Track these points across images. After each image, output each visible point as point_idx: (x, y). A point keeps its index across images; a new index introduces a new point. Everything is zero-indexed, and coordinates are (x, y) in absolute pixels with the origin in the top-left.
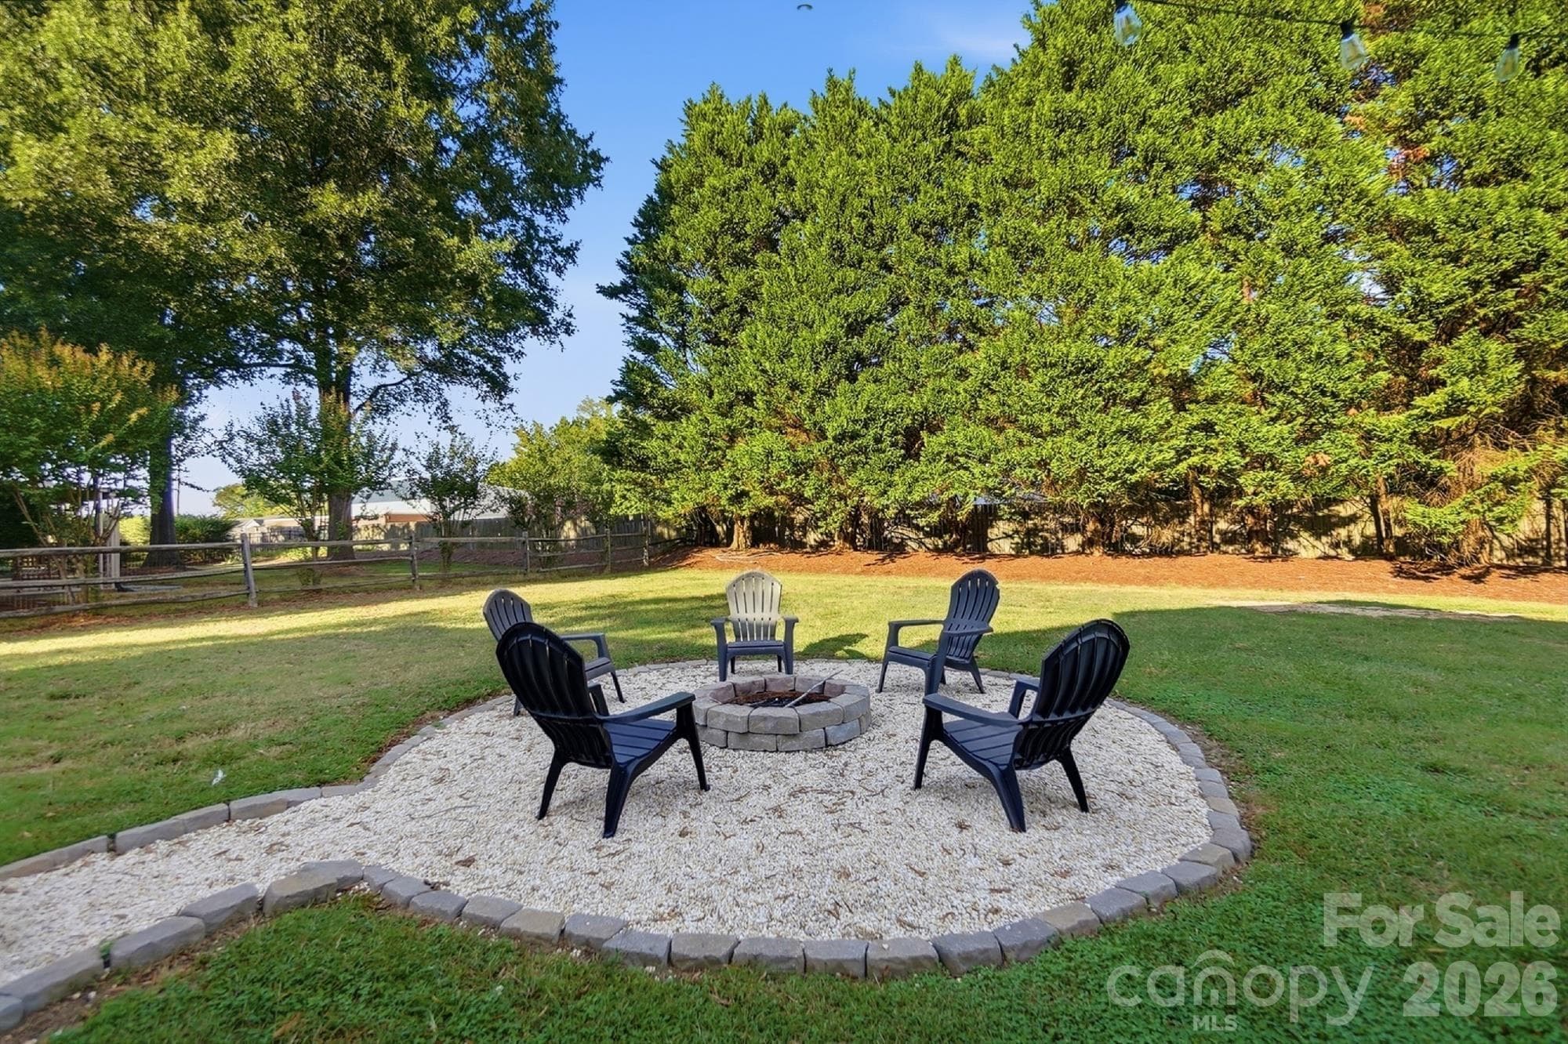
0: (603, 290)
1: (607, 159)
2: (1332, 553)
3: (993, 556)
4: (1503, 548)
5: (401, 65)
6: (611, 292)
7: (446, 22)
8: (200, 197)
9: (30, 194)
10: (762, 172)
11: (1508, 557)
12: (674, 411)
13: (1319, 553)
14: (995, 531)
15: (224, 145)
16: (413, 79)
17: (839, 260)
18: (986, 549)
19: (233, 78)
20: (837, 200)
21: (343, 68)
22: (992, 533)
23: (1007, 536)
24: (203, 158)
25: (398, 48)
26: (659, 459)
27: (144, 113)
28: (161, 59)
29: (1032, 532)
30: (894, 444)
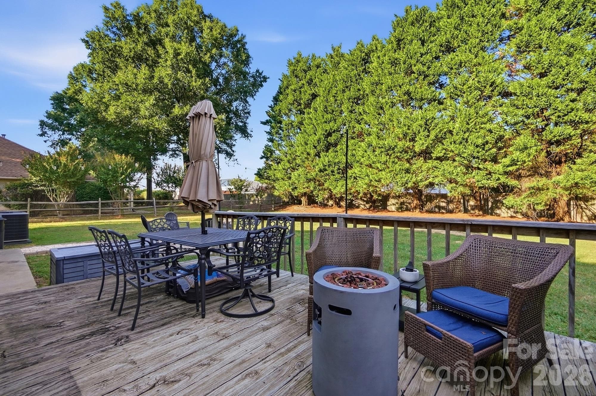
0: (262, 123)
1: (269, 78)
2: (514, 215)
3: (389, 211)
4: (587, 216)
5: (194, 72)
6: (264, 123)
7: (209, 54)
8: (147, 114)
9: (113, 117)
10: (308, 82)
11: (589, 220)
12: (278, 161)
13: (509, 215)
14: (390, 202)
15: (152, 100)
16: (197, 74)
17: (327, 112)
18: (386, 209)
19: (155, 81)
20: (327, 91)
21: (180, 75)
22: (389, 203)
23: (394, 204)
24: (147, 104)
25: (193, 67)
26: (273, 177)
27: (135, 94)
28: (138, 81)
29: (403, 203)
30: (339, 173)
